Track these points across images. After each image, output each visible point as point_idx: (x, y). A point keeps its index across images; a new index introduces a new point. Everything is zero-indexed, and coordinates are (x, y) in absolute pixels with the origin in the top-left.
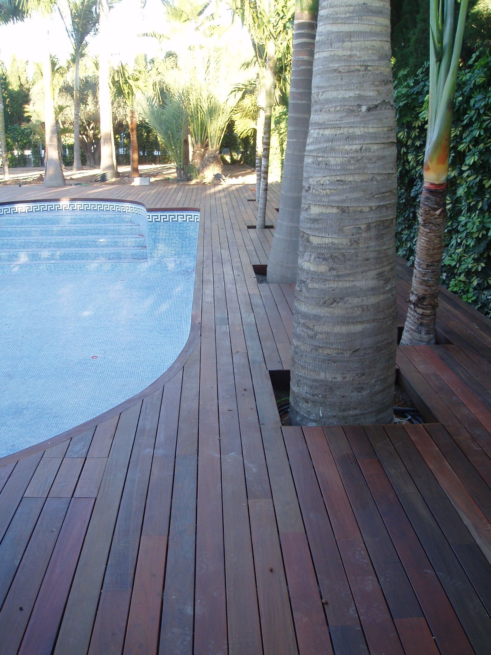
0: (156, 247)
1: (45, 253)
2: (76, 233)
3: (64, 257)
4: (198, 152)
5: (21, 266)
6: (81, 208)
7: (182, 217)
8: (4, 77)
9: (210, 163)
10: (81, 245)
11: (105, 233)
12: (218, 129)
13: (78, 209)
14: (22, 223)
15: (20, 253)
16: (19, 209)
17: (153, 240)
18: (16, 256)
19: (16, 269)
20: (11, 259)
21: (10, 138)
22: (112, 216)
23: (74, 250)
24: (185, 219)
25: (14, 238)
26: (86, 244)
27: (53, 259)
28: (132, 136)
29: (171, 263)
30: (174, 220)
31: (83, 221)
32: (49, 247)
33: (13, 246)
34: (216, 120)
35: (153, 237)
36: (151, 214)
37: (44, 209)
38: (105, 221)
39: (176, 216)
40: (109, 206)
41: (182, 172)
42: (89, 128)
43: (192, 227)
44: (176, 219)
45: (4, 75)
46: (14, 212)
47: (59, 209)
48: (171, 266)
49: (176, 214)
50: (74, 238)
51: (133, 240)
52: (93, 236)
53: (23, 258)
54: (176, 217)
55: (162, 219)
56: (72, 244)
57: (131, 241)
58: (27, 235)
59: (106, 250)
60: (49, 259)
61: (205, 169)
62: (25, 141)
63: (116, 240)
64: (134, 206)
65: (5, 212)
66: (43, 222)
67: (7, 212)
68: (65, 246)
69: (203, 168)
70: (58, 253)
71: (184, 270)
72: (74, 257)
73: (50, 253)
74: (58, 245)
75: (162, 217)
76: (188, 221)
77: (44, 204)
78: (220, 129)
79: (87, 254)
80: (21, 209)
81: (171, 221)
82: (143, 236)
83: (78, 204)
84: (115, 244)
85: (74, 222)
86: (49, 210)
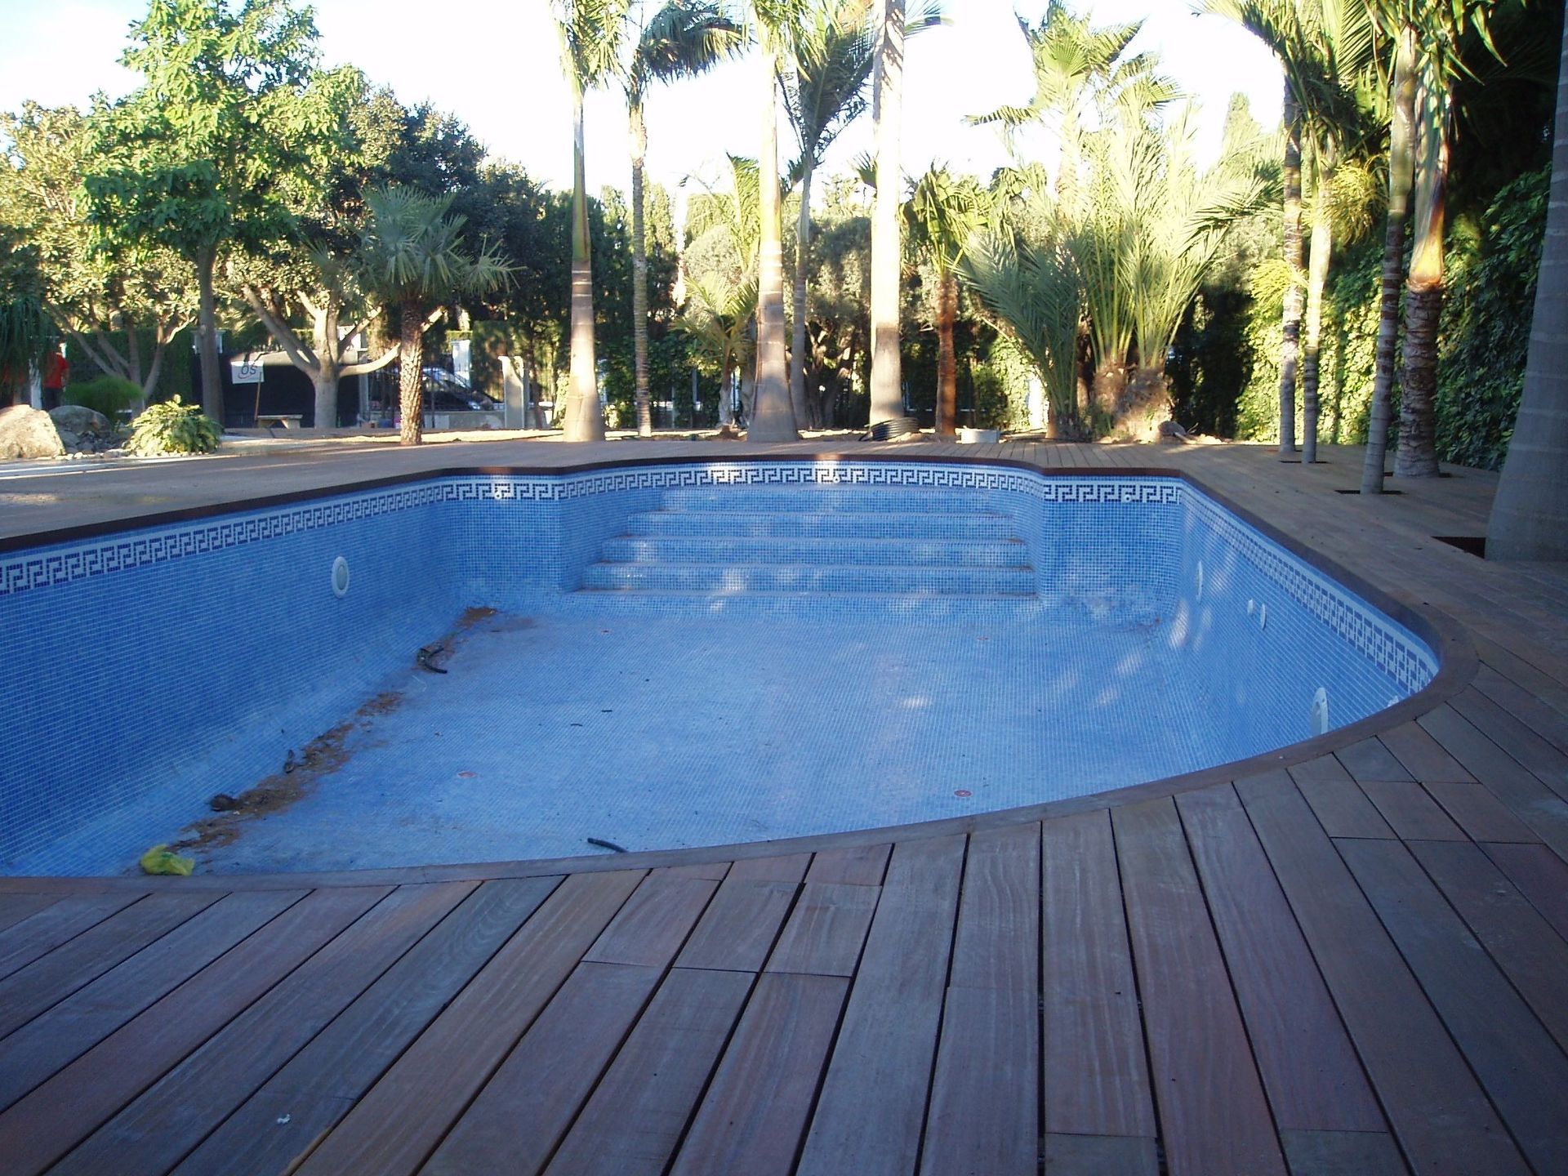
0: (1064, 564)
1: (787, 574)
2: (856, 530)
3: (831, 585)
4: (1110, 375)
5: (731, 601)
6: (860, 479)
7: (1131, 490)
8: (619, 226)
9: (1142, 399)
10: (869, 558)
11: (928, 533)
12: (1163, 319)
13: (855, 481)
14: (723, 505)
15: (725, 572)
16: (715, 475)
17: (1057, 545)
18: (717, 578)
19: (717, 606)
20: (702, 586)
21: (624, 365)
22: (941, 496)
23: (854, 569)
24: (1137, 497)
25: (707, 538)
26: (884, 558)
27: (804, 588)
28: (944, 341)
29: (1098, 605)
30: (1109, 497)
31: (872, 504)
32: (792, 561)
33: (705, 556)
34: (1159, 296)
35: (1056, 539)
36: (1053, 483)
37: (773, 478)
38: (924, 506)
39: (1116, 489)
40: (931, 473)
41: (1071, 423)
42: (816, 340)
43: (1154, 515)
44: (1115, 497)
45: (619, 221)
46: (704, 481)
47: (808, 478)
48: (1099, 612)
49: (1116, 483)
50: (854, 543)
51: (997, 550)
52: (901, 540)
53: (733, 583)
54: (1116, 492)
55: (1081, 495)
56: (850, 557)
57: (993, 553)
58: (736, 534)
59: (932, 572)
60: (794, 589)
61: (1129, 414)
62: (661, 372)
63: (955, 548)
64: (996, 471)
65: (682, 480)
66: (774, 504)
67: (688, 481)
68: (832, 560)
69: (1125, 411)
70: (818, 574)
71: (1130, 623)
72: (855, 586)
73: (798, 574)
74: (814, 557)
75: (1082, 490)
76: (1144, 500)
77: (774, 467)
78: (1169, 318)
79: (888, 580)
80: (720, 474)
81: (1102, 500)
82: (1021, 541)
83: (856, 470)
84: (955, 559)
85: (849, 506)
86: (784, 480)
